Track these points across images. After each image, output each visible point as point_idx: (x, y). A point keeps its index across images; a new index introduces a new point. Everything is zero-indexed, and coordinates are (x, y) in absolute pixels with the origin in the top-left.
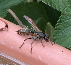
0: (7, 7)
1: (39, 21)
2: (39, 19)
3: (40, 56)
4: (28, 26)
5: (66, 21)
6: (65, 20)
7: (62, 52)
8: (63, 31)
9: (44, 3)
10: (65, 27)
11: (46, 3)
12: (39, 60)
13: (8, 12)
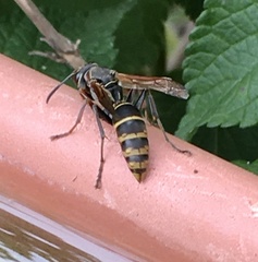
4: (79, 42)
5: (234, 15)
6: (227, 13)
7: (196, 172)
8: (220, 57)
10: (228, 41)
12: (104, 207)
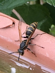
0: (11, 7)
1: (43, 22)
2: (44, 20)
3: (47, 53)
9: (49, 4)
11: (51, 4)
13: (12, 12)
